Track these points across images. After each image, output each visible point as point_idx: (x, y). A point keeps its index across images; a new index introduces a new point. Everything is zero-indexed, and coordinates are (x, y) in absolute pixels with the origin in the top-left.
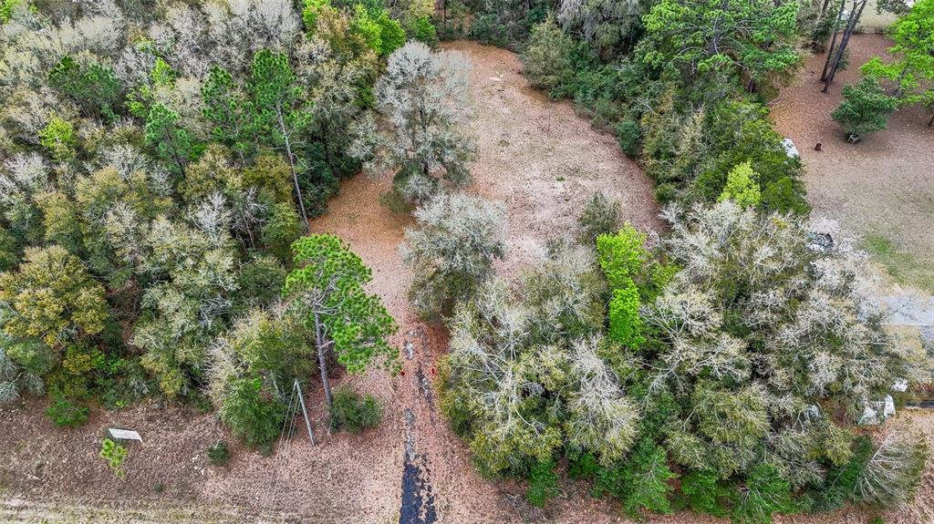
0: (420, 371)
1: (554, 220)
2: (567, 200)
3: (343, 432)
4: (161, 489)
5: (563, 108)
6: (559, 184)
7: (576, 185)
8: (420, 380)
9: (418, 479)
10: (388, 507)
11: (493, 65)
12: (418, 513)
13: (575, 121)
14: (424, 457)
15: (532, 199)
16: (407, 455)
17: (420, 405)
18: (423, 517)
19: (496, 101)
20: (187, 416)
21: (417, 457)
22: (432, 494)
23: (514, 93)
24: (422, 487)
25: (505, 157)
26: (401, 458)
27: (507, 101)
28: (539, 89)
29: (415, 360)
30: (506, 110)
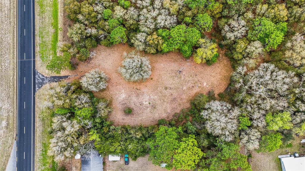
2: (141, 105)
6: (147, 103)
9: (66, 78)
11: (215, 83)
12: (61, 79)
13: (180, 108)
21: (70, 77)
25: (159, 89)
27: (190, 88)
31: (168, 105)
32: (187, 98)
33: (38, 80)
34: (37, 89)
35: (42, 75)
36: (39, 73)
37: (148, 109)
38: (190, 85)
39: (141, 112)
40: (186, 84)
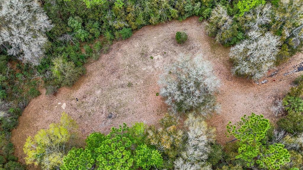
0: (270, 76)
2: (165, 53)
14: (294, 67)
16: (296, 72)
27: (88, 94)
31: (121, 61)
32: (92, 78)
37: (151, 50)
38: (90, 100)
39: (162, 44)
40: (97, 99)
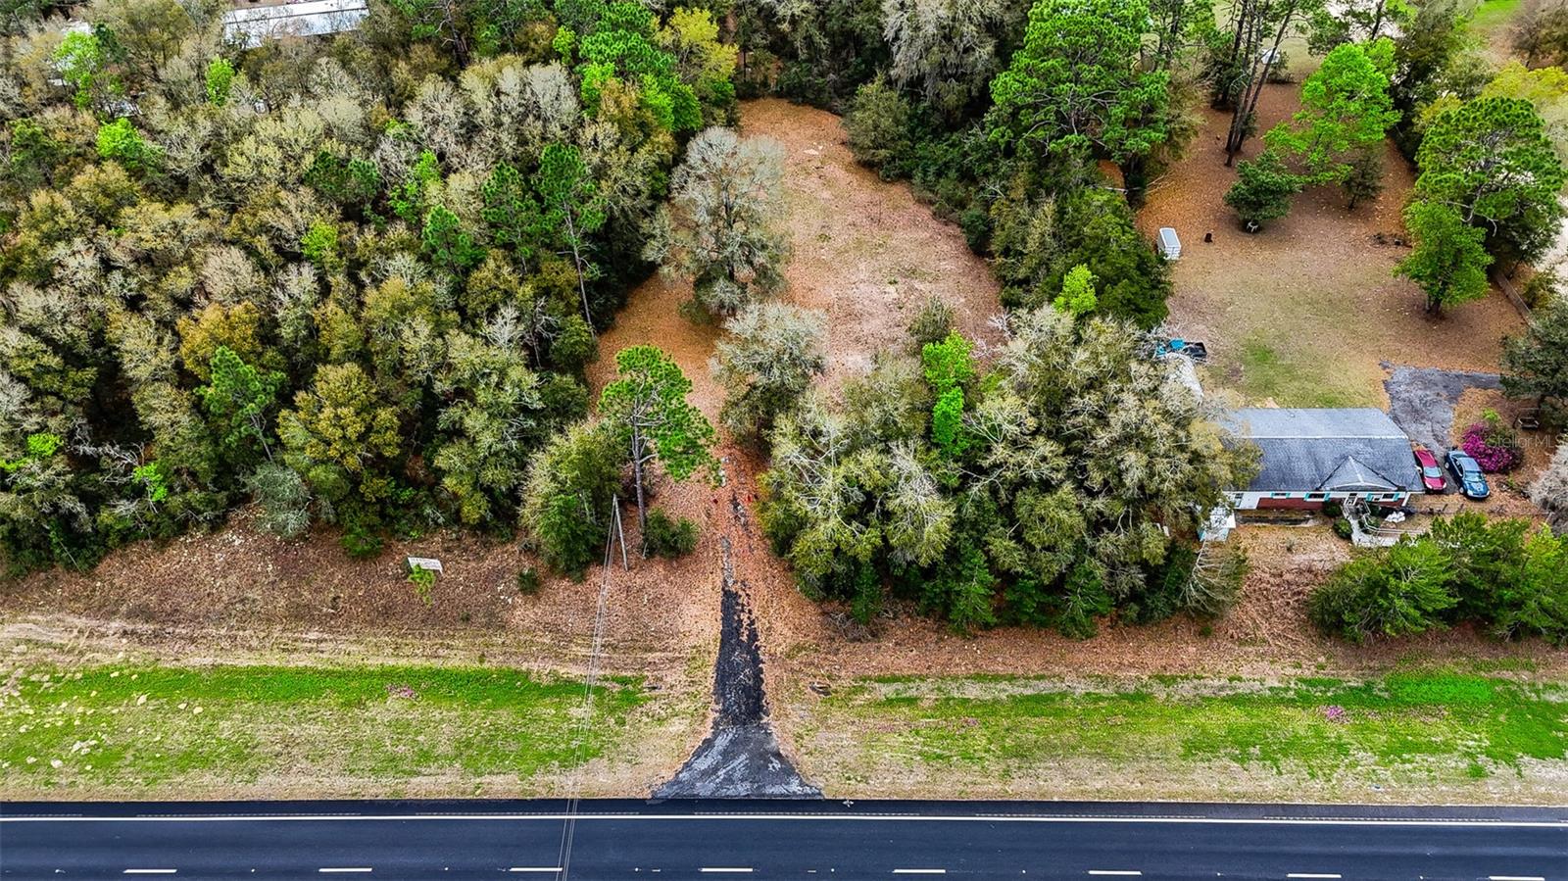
0: (735, 499)
1: (884, 332)
2: (900, 308)
3: (658, 558)
4: (467, 619)
5: (898, 191)
6: (891, 289)
7: (912, 289)
8: (735, 507)
9: (738, 604)
10: (708, 630)
11: (810, 132)
12: (739, 634)
13: (913, 207)
14: (742, 582)
15: (858, 306)
16: (725, 581)
17: (736, 532)
18: (744, 638)
19: (813, 182)
20: (487, 546)
21: (735, 582)
22: (753, 617)
23: (835, 171)
24: (743, 611)
25: (826, 255)
26: (719, 584)
27: (827, 182)
28: (868, 166)
29: (729, 488)
30: (826, 194)
31: (900, 235)
32: (867, 190)
33: (729, 780)
34: (794, 787)
35: (698, 755)
36: (683, 776)
37: (919, 286)
40: (809, 191)
